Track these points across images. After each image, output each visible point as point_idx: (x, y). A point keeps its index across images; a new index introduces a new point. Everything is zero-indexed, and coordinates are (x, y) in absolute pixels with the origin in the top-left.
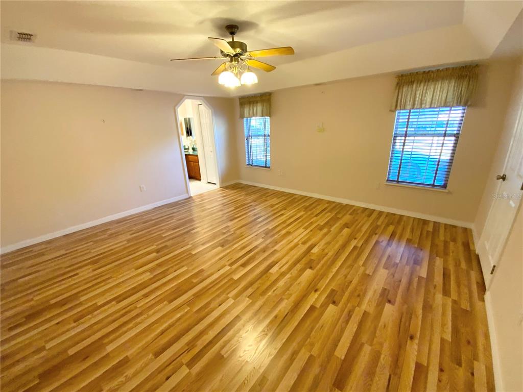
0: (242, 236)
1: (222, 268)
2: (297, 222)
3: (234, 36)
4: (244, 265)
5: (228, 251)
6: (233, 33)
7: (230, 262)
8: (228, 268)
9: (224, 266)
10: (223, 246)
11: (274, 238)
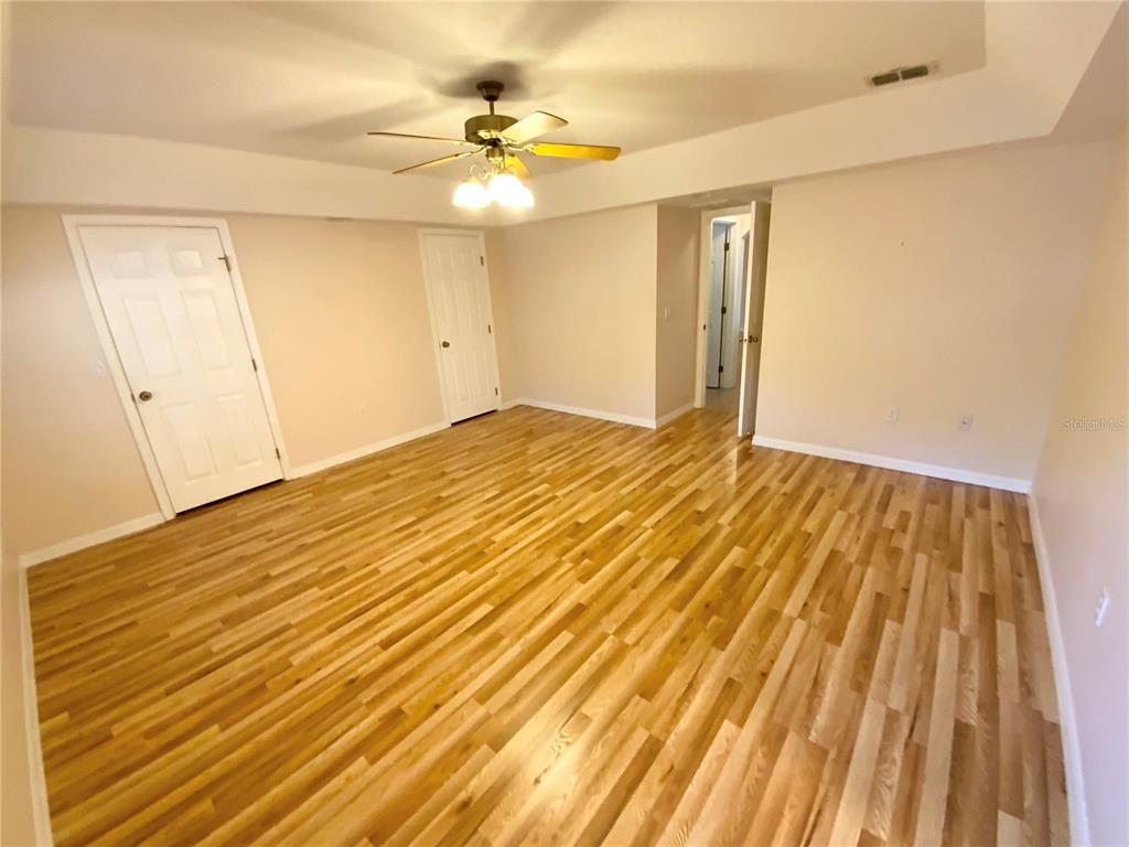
0: (538, 548)
1: (568, 494)
2: (376, 596)
3: (495, 103)
4: (535, 497)
5: (564, 516)
6: (491, 98)
7: (557, 500)
8: (559, 494)
9: (565, 496)
10: (578, 524)
11: (470, 543)
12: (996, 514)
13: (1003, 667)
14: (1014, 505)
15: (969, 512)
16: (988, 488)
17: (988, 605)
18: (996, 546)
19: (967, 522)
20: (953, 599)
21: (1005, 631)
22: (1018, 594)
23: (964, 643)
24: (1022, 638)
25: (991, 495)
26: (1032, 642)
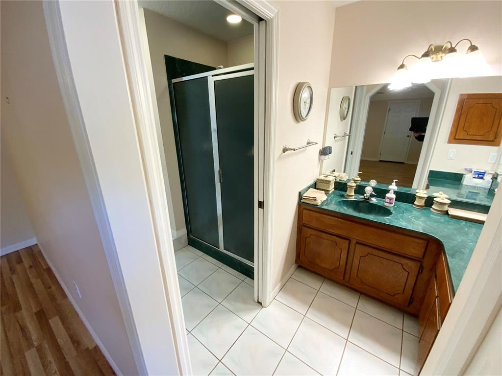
12: (27, 262)
13: (62, 343)
14: (33, 253)
15: (13, 271)
16: (18, 251)
17: (42, 317)
18: (33, 281)
19: (14, 277)
20: (23, 329)
21: (55, 323)
22: (53, 298)
23: (39, 349)
24: (63, 320)
25: (21, 254)
26: (68, 317)
